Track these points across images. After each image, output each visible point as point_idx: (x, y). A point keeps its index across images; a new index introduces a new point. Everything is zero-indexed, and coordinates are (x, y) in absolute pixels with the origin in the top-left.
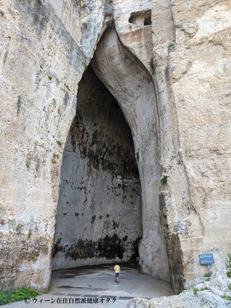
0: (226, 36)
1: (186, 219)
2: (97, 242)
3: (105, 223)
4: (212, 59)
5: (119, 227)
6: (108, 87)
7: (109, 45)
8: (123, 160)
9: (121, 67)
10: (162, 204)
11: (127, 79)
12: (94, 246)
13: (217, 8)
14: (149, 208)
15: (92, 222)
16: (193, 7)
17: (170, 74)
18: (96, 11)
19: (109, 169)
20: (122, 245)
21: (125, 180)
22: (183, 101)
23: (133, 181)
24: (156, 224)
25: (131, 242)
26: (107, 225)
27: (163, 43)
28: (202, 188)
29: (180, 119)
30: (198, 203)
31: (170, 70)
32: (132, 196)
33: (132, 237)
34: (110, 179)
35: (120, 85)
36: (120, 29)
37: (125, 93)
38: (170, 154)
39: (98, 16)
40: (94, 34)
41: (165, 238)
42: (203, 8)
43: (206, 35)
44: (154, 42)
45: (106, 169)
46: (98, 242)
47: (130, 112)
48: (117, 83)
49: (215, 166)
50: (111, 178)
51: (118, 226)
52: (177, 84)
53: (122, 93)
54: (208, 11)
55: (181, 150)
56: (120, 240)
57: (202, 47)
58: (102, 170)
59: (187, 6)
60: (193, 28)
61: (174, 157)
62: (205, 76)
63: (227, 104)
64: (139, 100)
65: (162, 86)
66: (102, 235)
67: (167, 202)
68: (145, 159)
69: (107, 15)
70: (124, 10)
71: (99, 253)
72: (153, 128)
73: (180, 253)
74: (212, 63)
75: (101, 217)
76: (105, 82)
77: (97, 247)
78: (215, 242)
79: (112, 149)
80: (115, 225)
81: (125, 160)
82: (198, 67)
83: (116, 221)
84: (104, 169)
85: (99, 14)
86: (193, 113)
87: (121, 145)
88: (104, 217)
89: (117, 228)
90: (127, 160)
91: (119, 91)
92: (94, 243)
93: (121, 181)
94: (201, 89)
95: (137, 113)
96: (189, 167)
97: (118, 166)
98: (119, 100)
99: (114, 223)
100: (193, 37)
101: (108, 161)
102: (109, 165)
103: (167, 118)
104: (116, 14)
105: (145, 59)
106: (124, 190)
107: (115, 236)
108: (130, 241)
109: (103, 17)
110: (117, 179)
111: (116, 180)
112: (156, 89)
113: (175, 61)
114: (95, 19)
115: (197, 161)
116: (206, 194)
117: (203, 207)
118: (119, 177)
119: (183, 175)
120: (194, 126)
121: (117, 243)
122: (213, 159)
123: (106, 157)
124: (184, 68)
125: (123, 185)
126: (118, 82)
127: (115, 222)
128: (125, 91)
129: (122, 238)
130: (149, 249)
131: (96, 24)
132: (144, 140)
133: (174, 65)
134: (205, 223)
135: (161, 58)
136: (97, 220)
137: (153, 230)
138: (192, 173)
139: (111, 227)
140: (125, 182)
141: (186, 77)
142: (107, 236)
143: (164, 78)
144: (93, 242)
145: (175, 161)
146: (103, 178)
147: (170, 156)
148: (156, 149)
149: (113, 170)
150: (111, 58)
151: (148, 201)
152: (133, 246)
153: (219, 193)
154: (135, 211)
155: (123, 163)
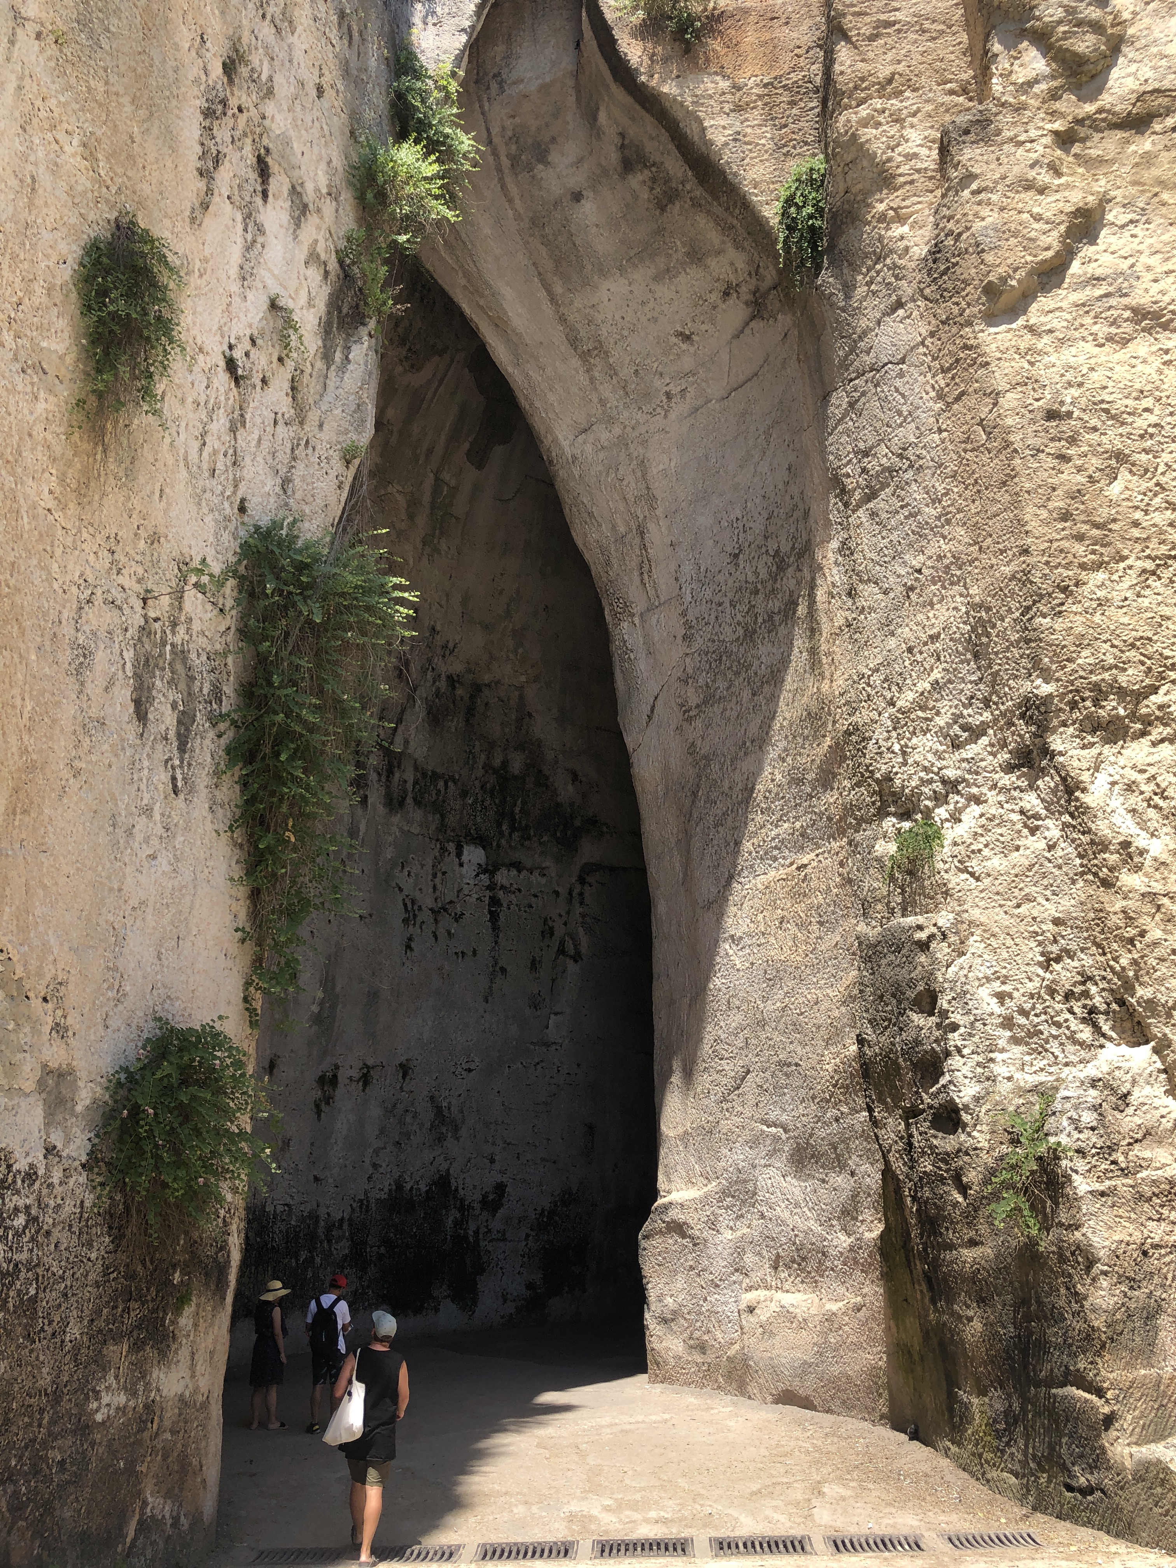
2: (342, 1219)
3: (390, 1110)
5: (463, 1132)
7: (521, 80)
11: (618, 286)
12: (329, 1241)
15: (319, 1109)
17: (965, 262)
20: (476, 1233)
21: (503, 876)
22: (1052, 415)
25: (523, 1219)
26: (402, 1124)
32: (536, 966)
34: (423, 866)
35: (562, 318)
37: (590, 368)
38: (948, 710)
44: (844, 83)
45: (402, 803)
46: (350, 1220)
48: (546, 307)
50: (429, 862)
51: (456, 1130)
56: (463, 1207)
57: (1145, 142)
58: (381, 809)
66: (370, 1178)
67: (947, 978)
77: (342, 1248)
80: (444, 1124)
81: (505, 764)
83: (449, 1100)
84: (393, 803)
87: (486, 677)
88: (385, 1077)
89: (450, 1142)
92: (330, 1227)
93: (485, 877)
95: (660, 487)
99: (439, 1110)
101: (414, 762)
102: (420, 781)
106: (495, 928)
107: (443, 1183)
108: (517, 1214)
110: (461, 865)
111: (457, 867)
113: (992, 197)
118: (474, 855)
121: (450, 1223)
125: (495, 901)
127: (445, 1104)
128: (592, 354)
129: (478, 1196)
132: (701, 642)
133: (990, 216)
136: (346, 1095)
139: (423, 1136)
140: (505, 882)
142: (399, 1187)
143: (911, 291)
144: (322, 1223)
145: (987, 754)
147: (943, 723)
149: (443, 816)
152: (537, 1239)
154: (547, 1045)
155: (492, 779)
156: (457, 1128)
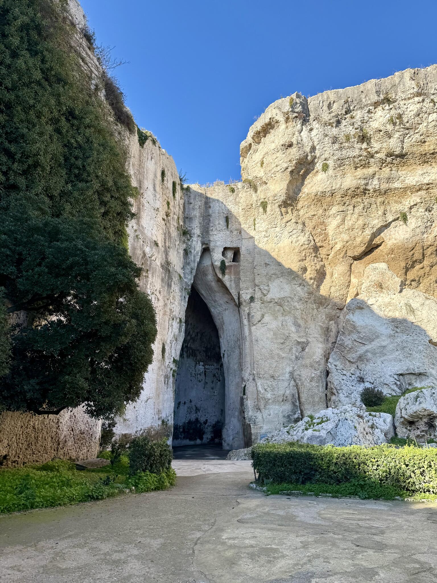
0: (285, 302)
1: (255, 415)
3: (188, 408)
4: (276, 315)
7: (204, 263)
9: (214, 284)
10: (242, 404)
11: (218, 294)
13: (281, 280)
14: (232, 401)
15: (178, 408)
16: (267, 274)
17: (251, 318)
18: (195, 239)
19: (192, 356)
20: (203, 428)
21: (207, 367)
23: (214, 367)
24: (237, 414)
28: (264, 398)
29: (255, 353)
30: (262, 407)
31: (250, 316)
32: (212, 382)
33: (212, 420)
34: (193, 367)
36: (215, 261)
38: (248, 371)
39: (197, 244)
40: (194, 261)
41: (243, 425)
42: (273, 276)
43: (274, 297)
44: (241, 287)
46: (183, 425)
47: (218, 318)
49: (272, 385)
50: (194, 365)
51: (199, 410)
52: (254, 327)
53: (213, 302)
54: (277, 280)
55: (255, 372)
56: (201, 424)
57: (271, 305)
58: (186, 358)
59: (264, 272)
60: (266, 290)
61: (251, 374)
62: (271, 327)
63: (281, 349)
64: (227, 312)
65: (245, 322)
67: (245, 403)
68: (230, 361)
69: (203, 243)
70: (218, 243)
71: (183, 435)
72: (237, 341)
73: (251, 434)
74: (276, 318)
75: (185, 403)
76: (198, 290)
77: (181, 430)
78: (269, 428)
79: (195, 336)
80: (197, 410)
82: (267, 318)
83: (198, 406)
84: (188, 357)
85: (197, 242)
86: (263, 351)
88: (188, 403)
89: (198, 413)
90: (209, 346)
91: (209, 299)
92: (180, 427)
94: (268, 335)
95: (225, 321)
96: (259, 384)
97: (200, 352)
98: (209, 305)
99: (196, 407)
100: (266, 296)
101: (191, 348)
102: (192, 352)
103: (248, 346)
104: (212, 245)
105: (234, 292)
106: (205, 376)
107: (197, 419)
108: (209, 425)
109: (201, 245)
110: (199, 366)
112: (241, 320)
114: (195, 247)
115: (263, 381)
116: (267, 402)
117: (264, 409)
118: (202, 364)
119: (255, 389)
120: (263, 359)
122: (271, 382)
123: (190, 345)
124: (259, 318)
125: (205, 371)
129: (203, 422)
130: (230, 432)
131: (195, 252)
132: (230, 346)
133: (253, 314)
134: (264, 417)
135: (245, 301)
136: (181, 407)
137: (234, 418)
138: (260, 388)
139: (194, 412)
141: (259, 324)
142: (190, 420)
143: (247, 317)
145: (251, 378)
146: (187, 365)
147: (248, 372)
148: (239, 359)
149: (196, 357)
150: (205, 274)
151: (231, 396)
152: (213, 429)
153: (273, 402)
154: (215, 396)
155: (205, 349)
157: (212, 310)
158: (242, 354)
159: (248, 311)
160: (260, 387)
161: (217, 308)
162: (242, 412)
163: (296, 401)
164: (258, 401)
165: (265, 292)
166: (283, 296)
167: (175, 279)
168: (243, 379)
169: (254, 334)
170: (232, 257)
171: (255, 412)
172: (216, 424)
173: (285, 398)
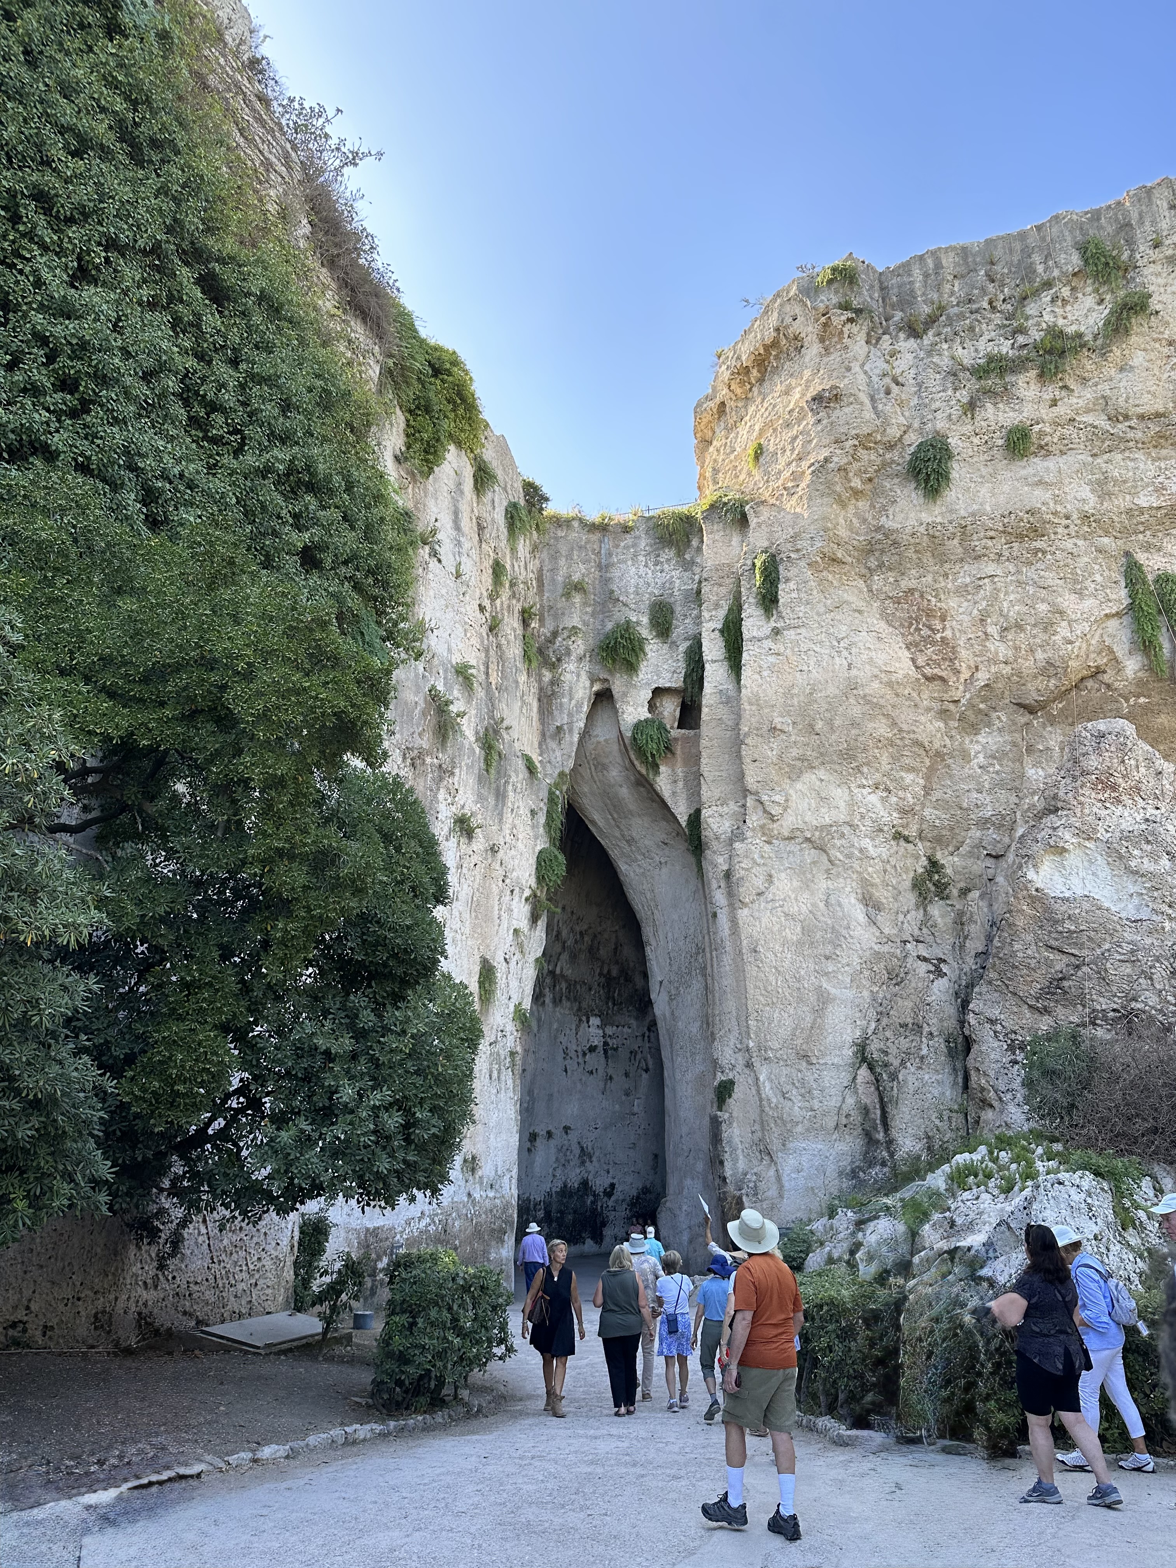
0: (833, 838)
1: (755, 1170)
3: (559, 1150)
4: (809, 876)
5: (594, 1159)
6: (587, 822)
7: (597, 736)
8: (605, 971)
9: (625, 793)
10: (716, 1137)
11: (639, 821)
13: (822, 773)
14: (684, 1130)
17: (735, 887)
18: (571, 665)
19: (568, 999)
20: (601, 1207)
21: (609, 1030)
22: (756, 951)
23: (630, 1031)
24: (700, 1166)
25: (623, 1200)
26: (565, 1155)
27: (722, 805)
28: (781, 1118)
29: (750, 986)
30: (775, 1145)
31: (734, 879)
32: (627, 1075)
33: (629, 1185)
34: (571, 1030)
35: (618, 827)
37: (630, 846)
38: (732, 1041)
39: (578, 680)
41: (719, 1199)
42: (798, 763)
43: (802, 825)
44: (704, 798)
45: (560, 1001)
47: (639, 888)
48: (612, 821)
49: (803, 1081)
50: (574, 1027)
52: (746, 912)
53: (623, 844)
54: (807, 775)
55: (751, 1044)
56: (596, 1196)
57: (792, 846)
58: (551, 1005)
59: (770, 753)
60: (778, 804)
61: (740, 1050)
62: (794, 909)
64: (665, 870)
65: (720, 897)
66: (552, 1182)
67: (725, 1135)
68: (676, 1014)
69: (594, 679)
70: (637, 677)
72: (698, 954)
74: (808, 884)
75: (549, 1134)
78: (799, 1210)
79: (576, 942)
80: (585, 1155)
81: (609, 971)
82: (783, 887)
83: (588, 1144)
84: (556, 1002)
85: (578, 676)
86: (772, 978)
87: (599, 929)
88: (558, 1133)
89: (588, 1164)
90: (615, 973)
91: (614, 837)
92: (535, 1204)
93: (601, 1032)
94: (787, 934)
95: (659, 898)
96: (763, 1078)
97: (590, 989)
98: (614, 853)
99: (582, 1149)
100: (779, 823)
101: (564, 977)
102: (568, 987)
103: (728, 968)
104: (619, 683)
105: (682, 812)
106: (606, 1057)
107: (585, 1183)
108: (621, 1198)
109: (588, 683)
110: (589, 1027)
111: (587, 1029)
112: (707, 892)
113: (743, 865)
114: (571, 688)
115: (776, 1070)
117: (781, 1150)
118: (595, 1021)
119: (754, 1092)
120: (773, 1003)
121: (589, 1202)
122: (800, 1071)
123: (562, 969)
124: (759, 884)
125: (606, 1044)
126: (614, 819)
127: (585, 1145)
128: (630, 841)
129: (602, 1190)
131: (573, 703)
132: (675, 968)
133: (742, 872)
134: (784, 1177)
135: (717, 838)
136: (540, 1146)
137: (693, 1179)
138: (767, 1090)
139: (575, 1161)
140: (611, 1034)
141: (762, 903)
142: (565, 1186)
143: (722, 884)
145: (741, 1059)
146: (555, 1026)
147: (731, 1044)
148: (703, 1005)
149: (580, 1003)
150: (601, 767)
151: (682, 1114)
152: (631, 1210)
153: (808, 1130)
154: (634, 1114)
155: (603, 980)
156: (591, 1157)
157: (622, 867)
158: (712, 992)
159: (725, 867)
160: (768, 1085)
161: (636, 860)
162: (716, 1161)
163: (875, 1128)
164: (763, 1129)
165: (775, 810)
166: (828, 821)
167: (518, 775)
168: (715, 1065)
169: (745, 932)
170: (678, 714)
171: (755, 1162)
172: (638, 1198)
173: (844, 1121)
